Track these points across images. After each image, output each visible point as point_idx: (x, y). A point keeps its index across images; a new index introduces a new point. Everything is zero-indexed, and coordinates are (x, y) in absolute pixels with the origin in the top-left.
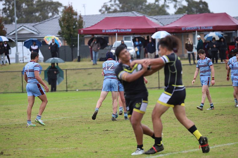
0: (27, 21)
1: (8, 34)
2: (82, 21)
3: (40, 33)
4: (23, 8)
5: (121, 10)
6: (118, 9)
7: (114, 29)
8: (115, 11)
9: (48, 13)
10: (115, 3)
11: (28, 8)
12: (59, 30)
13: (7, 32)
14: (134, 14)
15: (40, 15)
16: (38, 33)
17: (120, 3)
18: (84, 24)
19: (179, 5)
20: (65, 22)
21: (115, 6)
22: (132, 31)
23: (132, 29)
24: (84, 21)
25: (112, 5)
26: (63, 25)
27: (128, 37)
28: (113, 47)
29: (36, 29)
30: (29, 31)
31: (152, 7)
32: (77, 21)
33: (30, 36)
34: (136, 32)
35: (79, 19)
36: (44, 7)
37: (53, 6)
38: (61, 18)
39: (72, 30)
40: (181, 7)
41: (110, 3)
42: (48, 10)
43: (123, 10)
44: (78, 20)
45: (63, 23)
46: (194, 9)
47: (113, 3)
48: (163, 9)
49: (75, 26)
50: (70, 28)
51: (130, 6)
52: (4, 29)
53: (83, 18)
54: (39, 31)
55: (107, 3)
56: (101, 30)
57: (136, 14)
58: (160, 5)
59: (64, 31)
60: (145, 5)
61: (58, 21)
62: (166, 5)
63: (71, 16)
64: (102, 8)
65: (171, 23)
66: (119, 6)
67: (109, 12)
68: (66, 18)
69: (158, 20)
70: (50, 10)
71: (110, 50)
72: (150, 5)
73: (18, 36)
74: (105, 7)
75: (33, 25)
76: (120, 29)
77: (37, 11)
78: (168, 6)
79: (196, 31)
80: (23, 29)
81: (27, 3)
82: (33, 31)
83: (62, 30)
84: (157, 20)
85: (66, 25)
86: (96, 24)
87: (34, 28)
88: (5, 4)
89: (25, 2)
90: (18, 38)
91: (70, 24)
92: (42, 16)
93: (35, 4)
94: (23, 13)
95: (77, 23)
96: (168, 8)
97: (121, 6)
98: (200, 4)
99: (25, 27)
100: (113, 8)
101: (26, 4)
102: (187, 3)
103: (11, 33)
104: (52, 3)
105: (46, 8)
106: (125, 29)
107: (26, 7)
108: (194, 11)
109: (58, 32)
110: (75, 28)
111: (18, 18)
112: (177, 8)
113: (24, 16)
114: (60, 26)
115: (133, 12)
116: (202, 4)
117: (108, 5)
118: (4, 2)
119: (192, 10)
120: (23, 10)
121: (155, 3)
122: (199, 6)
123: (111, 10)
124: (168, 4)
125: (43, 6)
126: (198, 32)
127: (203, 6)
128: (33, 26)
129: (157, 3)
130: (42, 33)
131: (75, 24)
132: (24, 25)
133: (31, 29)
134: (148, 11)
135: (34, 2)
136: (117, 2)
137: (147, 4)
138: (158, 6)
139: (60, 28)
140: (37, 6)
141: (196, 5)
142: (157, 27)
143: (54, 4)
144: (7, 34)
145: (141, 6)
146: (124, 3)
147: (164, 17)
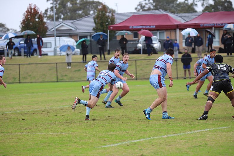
0: (71, 18)
1: (50, 30)
2: (114, 19)
3: (78, 29)
4: (68, 7)
5: (155, 8)
6: (152, 7)
7: (140, 26)
8: (149, 9)
9: (90, 11)
10: (149, 2)
11: (73, 6)
12: (94, 27)
13: (49, 28)
14: (161, 12)
15: (83, 13)
16: (76, 29)
17: (154, 2)
18: (116, 21)
19: (206, 3)
20: (99, 19)
21: (149, 5)
22: (156, 28)
23: (156, 26)
24: (116, 18)
25: (146, 4)
26: (97, 22)
27: (155, 33)
28: (140, 41)
29: (74, 25)
30: (67, 27)
31: (182, 5)
32: (109, 19)
33: (69, 31)
34: (160, 28)
35: (112, 17)
36: (87, 6)
37: (94, 5)
38: (95, 16)
39: (105, 26)
40: (208, 5)
41: (145, 2)
42: (90, 8)
43: (156, 8)
44: (110, 17)
45: (98, 20)
46: (220, 7)
47: (147, 2)
48: (192, 7)
49: (108, 23)
50: (103, 24)
51: (163, 4)
52: (45, 26)
53: (114, 16)
54: (76, 27)
55: (142, 2)
56: (129, 27)
57: (163, 12)
58: (189, 4)
59: (98, 27)
60: (176, 3)
61: (93, 18)
62: (194, 3)
63: (104, 14)
64: (138, 6)
65: (191, 20)
66: (152, 5)
67: (144, 10)
68: (100, 15)
69: (183, 17)
70: (92, 9)
71: (138, 44)
72: (180, 4)
73: (56, 32)
74: (140, 5)
75: (71, 21)
76: (145, 26)
77: (80, 9)
78: (196, 5)
79: (213, 28)
80: (62, 26)
81: (71, 2)
82: (72, 27)
83: (96, 26)
84: (181, 17)
85: (100, 21)
86: (124, 21)
87: (72, 25)
88: (52, 4)
89: (70, 2)
90: (57, 34)
91: (103, 21)
92: (85, 14)
93: (78, 3)
94: (68, 11)
95: (109, 20)
96: (196, 6)
97: (154, 4)
98: (225, 3)
99: (64, 23)
100: (147, 6)
101: (71, 4)
102: (214, 2)
103: (52, 29)
104: (93, 2)
105: (88, 7)
106: (149, 26)
107: (71, 6)
108: (220, 8)
109: (92, 28)
110: (107, 25)
111: (64, 15)
112: (204, 7)
113: (69, 14)
114: (94, 23)
115: (160, 10)
116: (227, 3)
117: (142, 4)
118: (52, 2)
119: (218, 8)
120: (67, 9)
121: (185, 2)
122: (224, 5)
123: (145, 8)
124: (196, 3)
125: (85, 5)
126: (214, 28)
127: (228, 5)
128: (72, 23)
129: (186, 2)
130: (79, 29)
131: (107, 21)
132: (64, 22)
133: (69, 26)
134: (178, 9)
135: (78, 2)
136: (151, 1)
137: (178, 2)
138: (187, 4)
139: (95, 24)
140: (81, 5)
141: (221, 3)
142: (178, 24)
143: (95, 2)
144: (48, 30)
145: (172, 5)
146: (157, 2)
147: (188, 14)
